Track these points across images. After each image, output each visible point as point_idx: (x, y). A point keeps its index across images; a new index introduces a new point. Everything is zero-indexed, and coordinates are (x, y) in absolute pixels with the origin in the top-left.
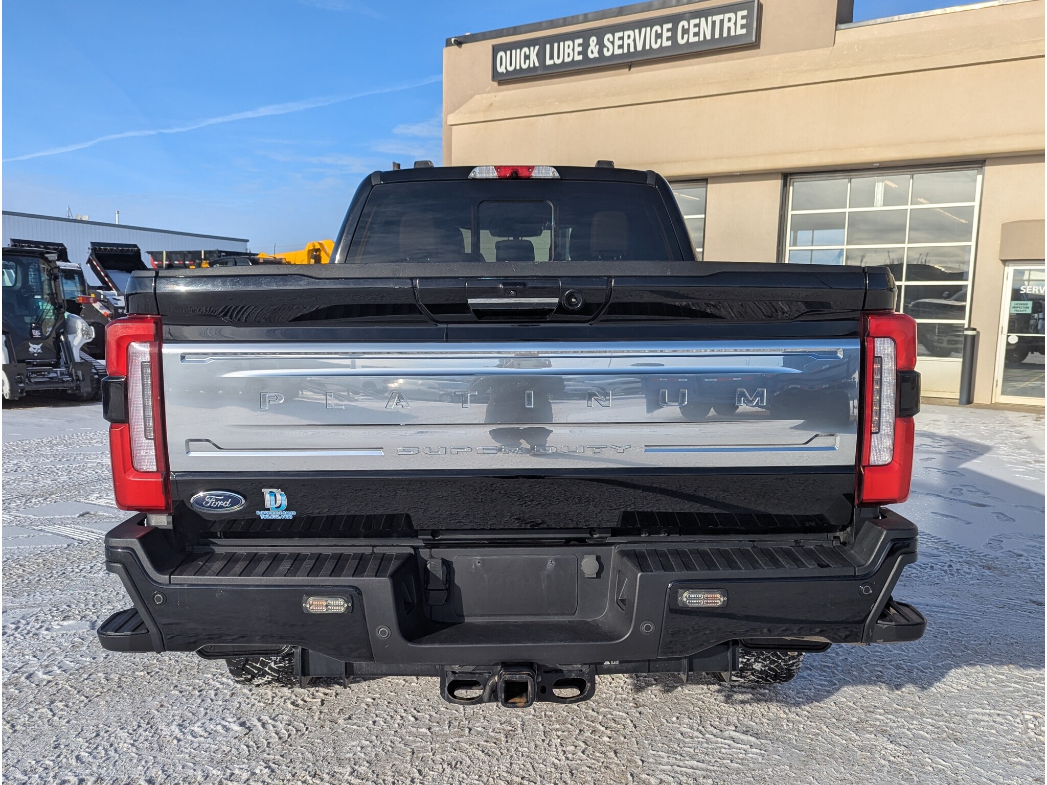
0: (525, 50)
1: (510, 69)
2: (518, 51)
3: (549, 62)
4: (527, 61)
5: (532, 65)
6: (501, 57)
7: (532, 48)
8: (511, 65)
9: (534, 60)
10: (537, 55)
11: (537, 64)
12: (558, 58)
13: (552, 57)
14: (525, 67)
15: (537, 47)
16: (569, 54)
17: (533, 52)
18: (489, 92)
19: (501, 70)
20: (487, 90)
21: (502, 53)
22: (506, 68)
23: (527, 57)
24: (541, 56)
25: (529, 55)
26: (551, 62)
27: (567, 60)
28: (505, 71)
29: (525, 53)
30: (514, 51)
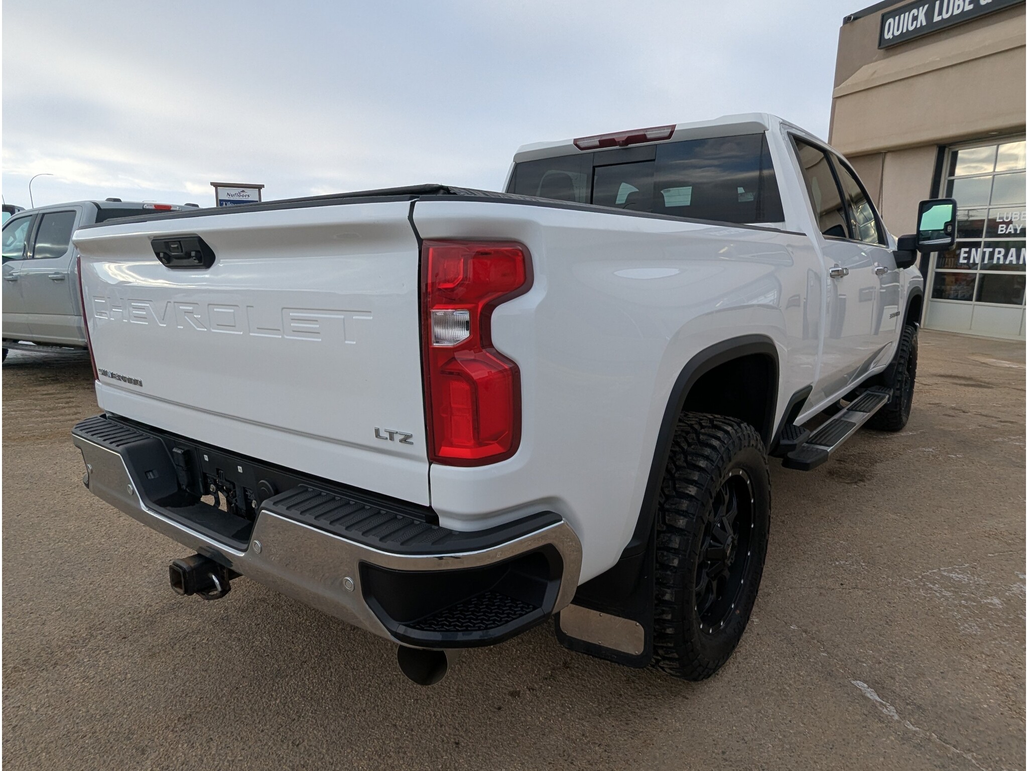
0: (915, 11)
1: (897, 33)
2: (907, 14)
3: (937, 18)
4: (915, 22)
5: (919, 26)
6: (890, 24)
7: (921, 8)
8: (898, 30)
9: (922, 19)
10: (926, 14)
11: (924, 23)
12: (947, 12)
13: (940, 13)
14: (911, 28)
15: (926, 6)
16: (959, 6)
17: (921, 13)
18: (876, 61)
19: (888, 36)
20: (874, 59)
21: (891, 20)
22: (893, 34)
23: (915, 18)
24: (929, 15)
25: (917, 16)
26: (940, 18)
27: (956, 12)
28: (891, 37)
29: (914, 14)
30: (902, 16)
